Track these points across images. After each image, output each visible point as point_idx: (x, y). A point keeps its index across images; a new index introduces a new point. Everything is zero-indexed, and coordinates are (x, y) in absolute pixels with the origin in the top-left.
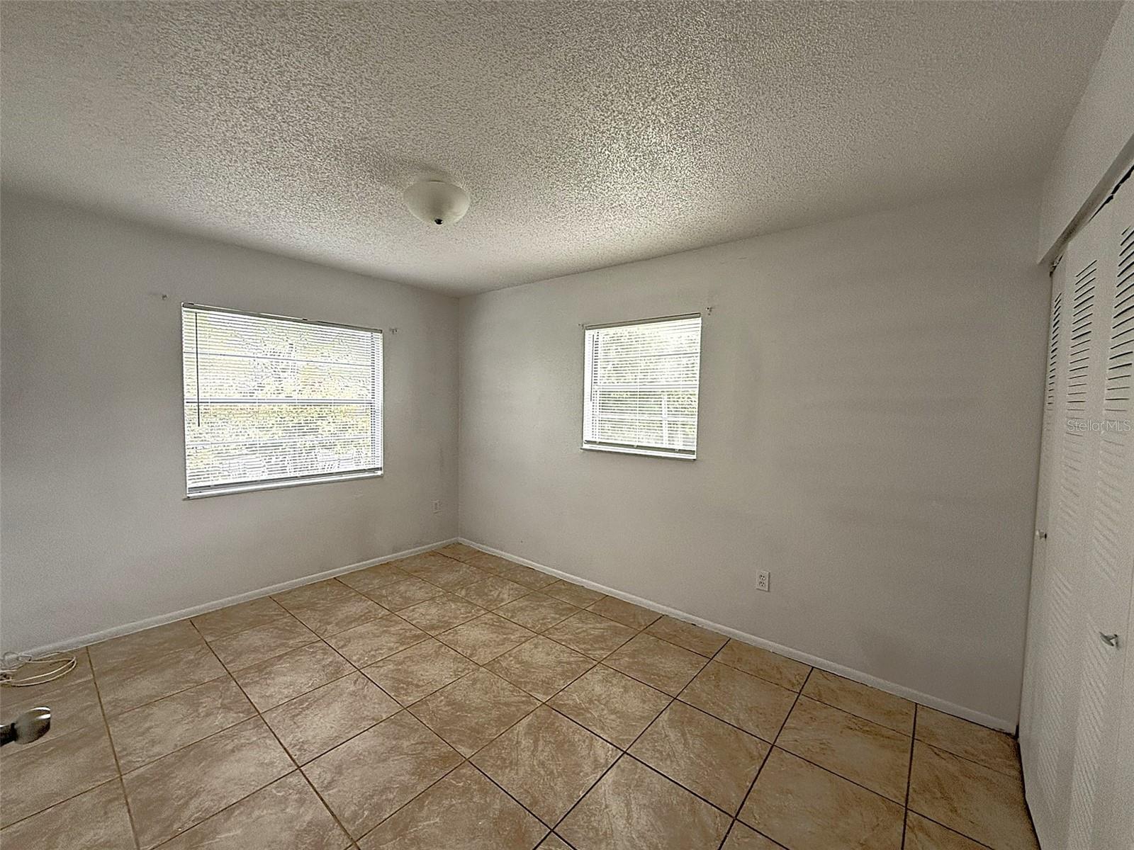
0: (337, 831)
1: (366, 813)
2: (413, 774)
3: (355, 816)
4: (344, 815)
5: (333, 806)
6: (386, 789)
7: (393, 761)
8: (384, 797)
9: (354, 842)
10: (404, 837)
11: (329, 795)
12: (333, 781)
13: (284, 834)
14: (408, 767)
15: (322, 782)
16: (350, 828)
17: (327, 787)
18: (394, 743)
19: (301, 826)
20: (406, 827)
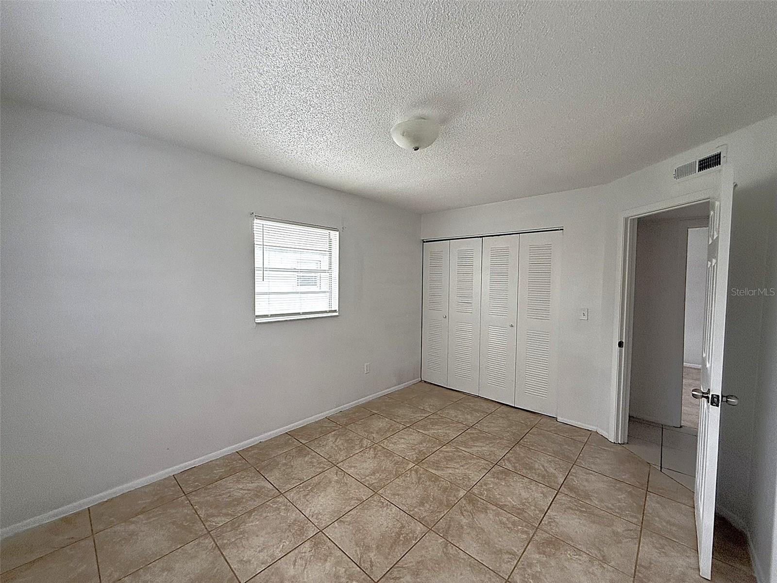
0: (536, 537)
1: (520, 527)
2: (486, 512)
3: (523, 532)
4: (526, 538)
5: (524, 545)
6: (501, 522)
7: (480, 524)
8: (507, 522)
9: (537, 528)
10: (523, 509)
11: (518, 551)
12: (507, 552)
13: (553, 564)
14: (483, 516)
15: (512, 559)
16: (531, 532)
17: (514, 554)
18: (465, 527)
19: (543, 557)
20: (519, 509)
